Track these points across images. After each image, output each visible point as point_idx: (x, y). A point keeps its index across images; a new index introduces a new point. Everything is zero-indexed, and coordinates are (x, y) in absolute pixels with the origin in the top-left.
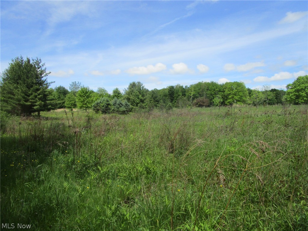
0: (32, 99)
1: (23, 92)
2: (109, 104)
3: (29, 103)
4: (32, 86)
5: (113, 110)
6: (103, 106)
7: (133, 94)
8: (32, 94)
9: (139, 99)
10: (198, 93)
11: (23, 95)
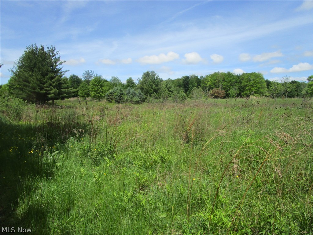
0: (47, 87)
1: (37, 80)
2: (122, 94)
3: (44, 92)
4: (47, 74)
5: (127, 100)
6: (117, 95)
7: (147, 83)
8: (46, 82)
9: (152, 89)
10: (214, 84)
11: (38, 83)
